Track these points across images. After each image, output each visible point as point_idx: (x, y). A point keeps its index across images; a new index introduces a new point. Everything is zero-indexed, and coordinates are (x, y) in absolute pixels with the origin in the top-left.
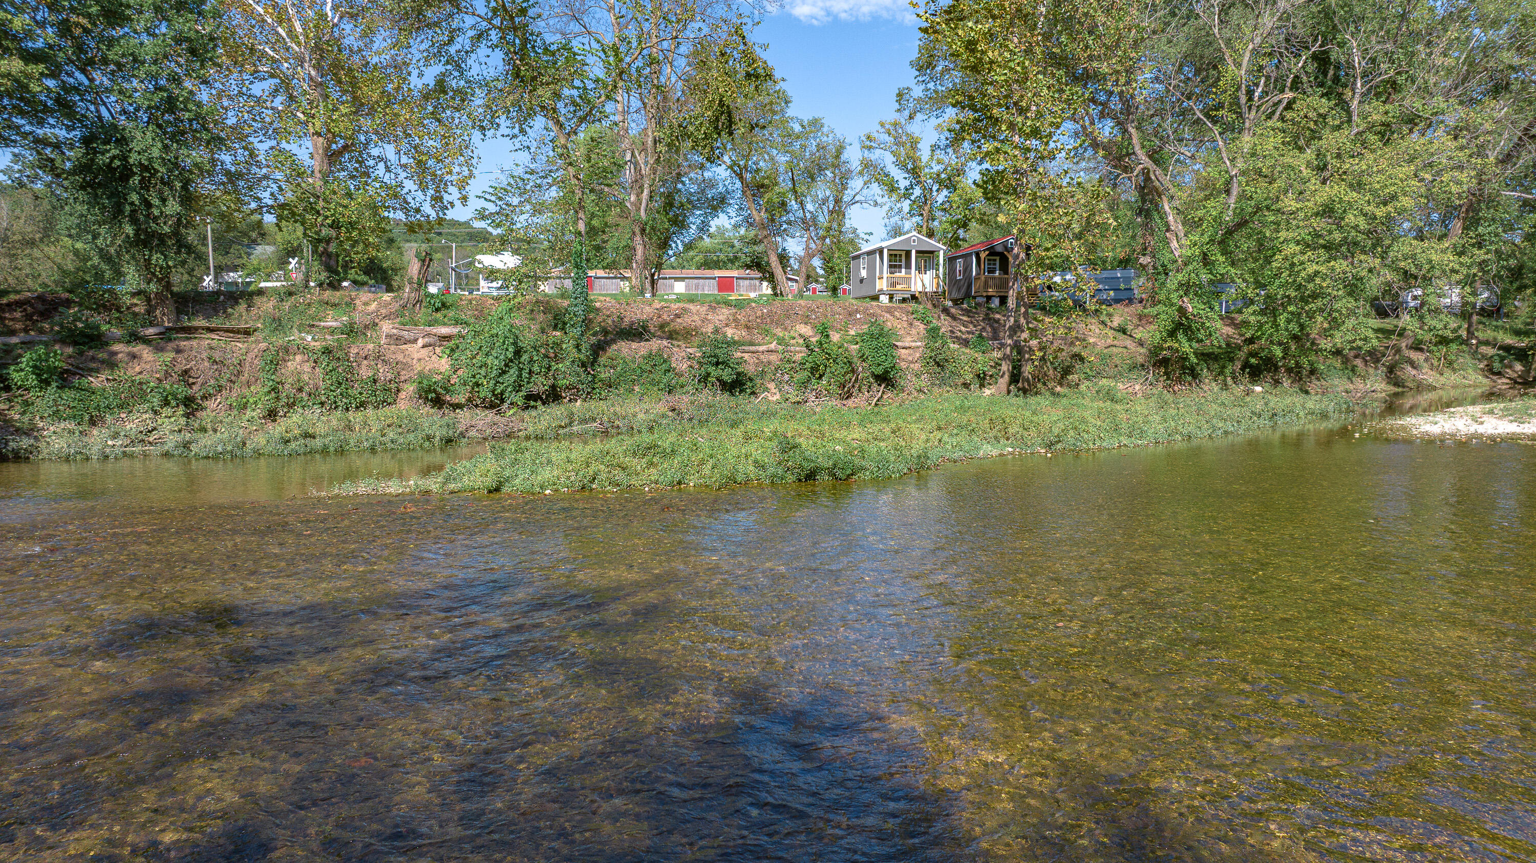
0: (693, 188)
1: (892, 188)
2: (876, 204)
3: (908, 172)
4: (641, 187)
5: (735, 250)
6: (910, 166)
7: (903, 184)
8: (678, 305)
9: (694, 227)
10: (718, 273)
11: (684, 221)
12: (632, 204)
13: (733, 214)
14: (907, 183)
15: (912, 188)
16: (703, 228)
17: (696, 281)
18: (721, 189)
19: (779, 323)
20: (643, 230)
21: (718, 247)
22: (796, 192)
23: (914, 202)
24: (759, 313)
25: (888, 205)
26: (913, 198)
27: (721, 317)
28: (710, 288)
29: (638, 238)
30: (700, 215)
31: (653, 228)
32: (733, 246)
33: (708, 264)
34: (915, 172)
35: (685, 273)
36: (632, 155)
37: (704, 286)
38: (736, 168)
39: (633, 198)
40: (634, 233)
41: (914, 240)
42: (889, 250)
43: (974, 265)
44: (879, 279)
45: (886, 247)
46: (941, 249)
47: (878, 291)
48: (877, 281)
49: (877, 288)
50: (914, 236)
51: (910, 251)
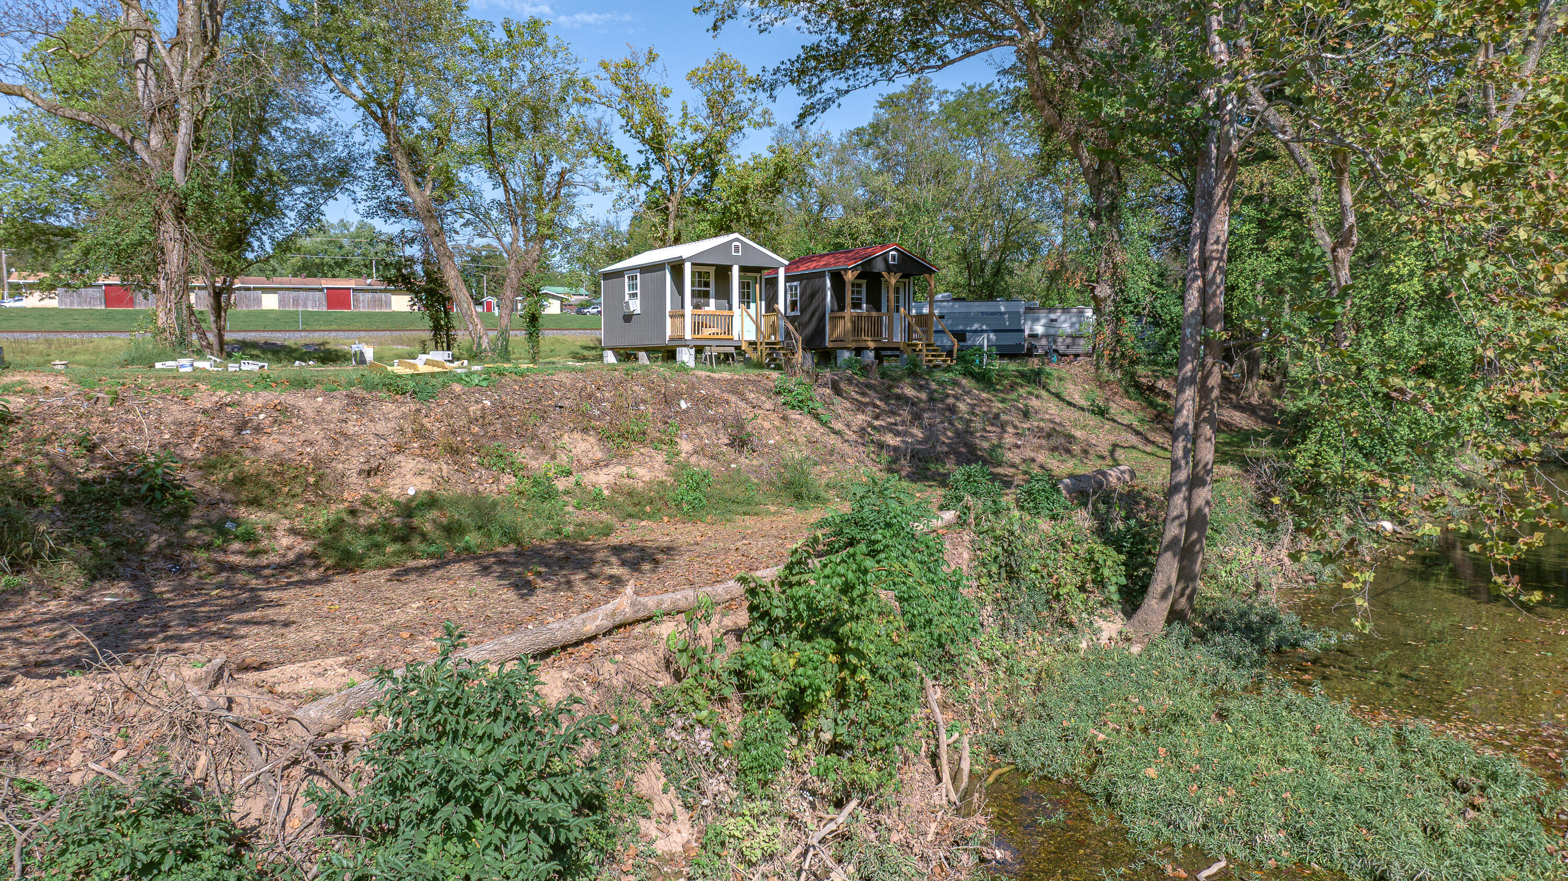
0: (291, 147)
1: (619, 167)
2: (597, 189)
3: (644, 141)
4: (174, 119)
5: (344, 251)
6: (648, 133)
7: (635, 160)
8: (266, 396)
9: (292, 215)
10: (327, 283)
11: (273, 202)
12: (153, 153)
13: (360, 193)
14: (641, 160)
15: (648, 168)
16: (310, 215)
17: (295, 294)
18: (340, 150)
19: (526, 435)
20: (180, 211)
21: (321, 247)
22: (492, 154)
23: (653, 189)
24: (474, 409)
25: (616, 192)
26: (651, 183)
27: (381, 427)
28: (315, 304)
29: (169, 229)
30: (303, 195)
31: (205, 206)
32: (341, 247)
33: (311, 269)
34: (657, 146)
35: (276, 282)
36: (150, 49)
37: (306, 299)
38: (375, 108)
39: (155, 140)
40: (158, 215)
41: (737, 248)
42: (693, 264)
43: (829, 293)
44: (671, 317)
45: (689, 259)
46: (782, 265)
47: (671, 339)
48: (668, 320)
49: (669, 333)
50: (737, 240)
51: (729, 268)
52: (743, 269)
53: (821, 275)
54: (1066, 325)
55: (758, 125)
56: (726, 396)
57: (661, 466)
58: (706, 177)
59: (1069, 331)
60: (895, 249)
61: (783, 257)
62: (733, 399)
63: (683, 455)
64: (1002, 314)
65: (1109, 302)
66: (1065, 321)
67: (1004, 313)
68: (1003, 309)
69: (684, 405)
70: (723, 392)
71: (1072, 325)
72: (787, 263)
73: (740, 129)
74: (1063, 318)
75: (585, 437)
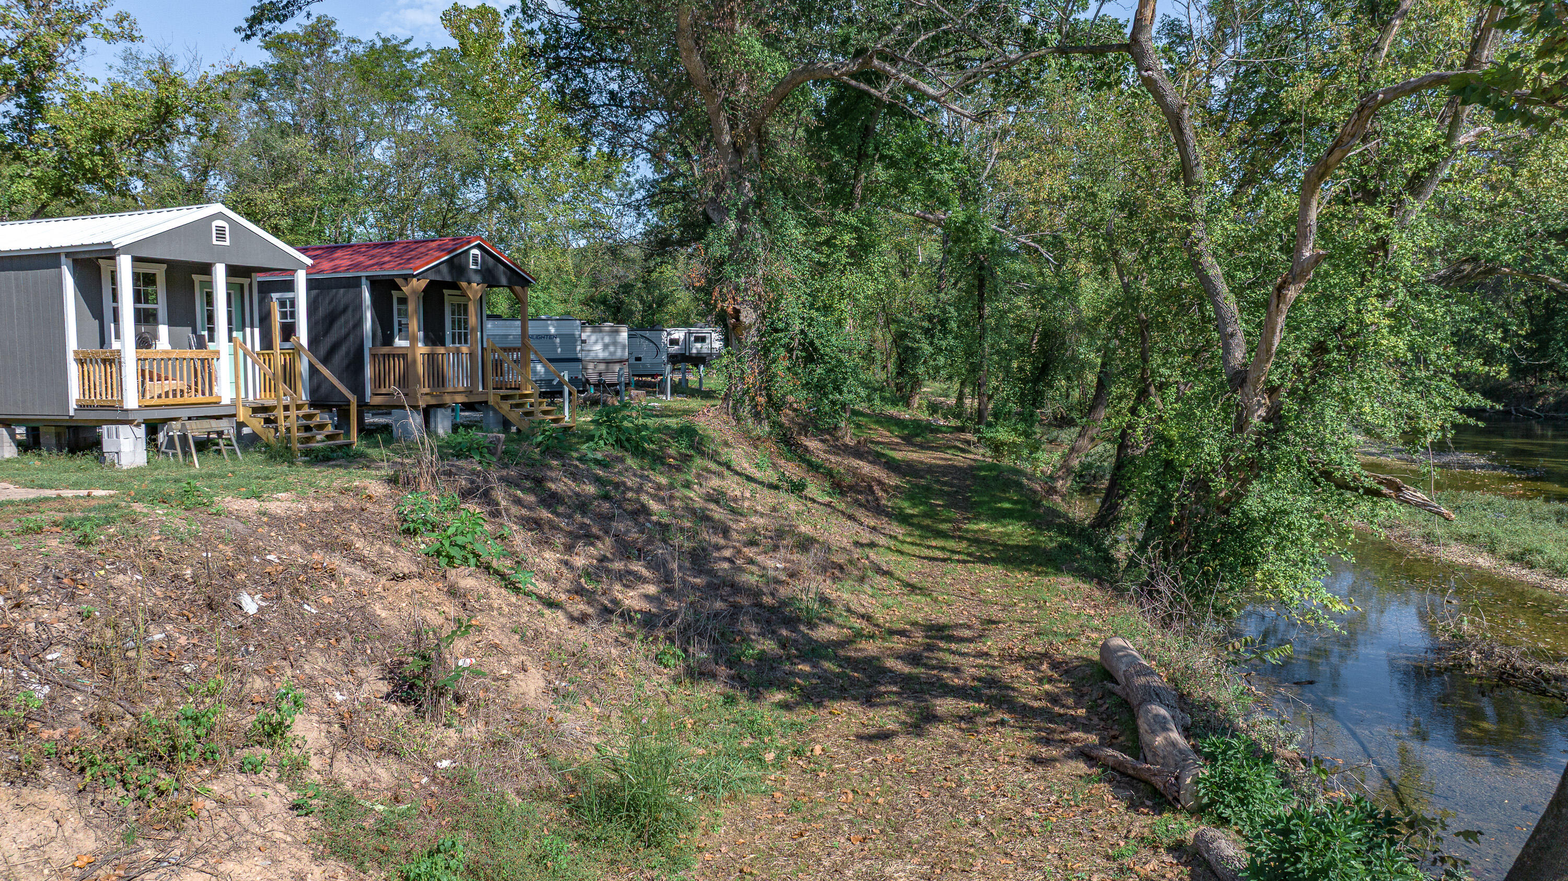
41: (221, 232)
42: (136, 259)
43: (368, 315)
44: (81, 362)
45: (126, 249)
46: (302, 265)
47: (81, 407)
48: (73, 369)
49: (74, 393)
50: (220, 216)
51: (206, 269)
52: (233, 271)
53: (355, 283)
54: (598, 347)
55: (109, 37)
56: (317, 556)
57: (288, 828)
58: (19, 106)
59: (602, 355)
60: (479, 247)
61: (304, 251)
62: (336, 561)
63: (315, 763)
64: (551, 337)
65: (753, 331)
66: (596, 342)
67: (555, 336)
68: (552, 330)
69: (250, 604)
70: (309, 548)
71: (606, 346)
72: (309, 262)
73: (80, 38)
74: (593, 338)
75: (30, 794)
